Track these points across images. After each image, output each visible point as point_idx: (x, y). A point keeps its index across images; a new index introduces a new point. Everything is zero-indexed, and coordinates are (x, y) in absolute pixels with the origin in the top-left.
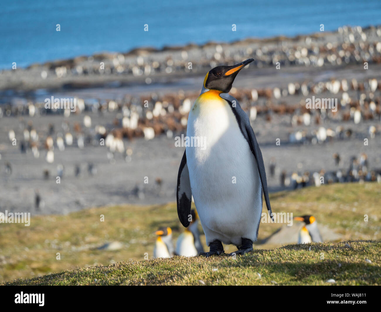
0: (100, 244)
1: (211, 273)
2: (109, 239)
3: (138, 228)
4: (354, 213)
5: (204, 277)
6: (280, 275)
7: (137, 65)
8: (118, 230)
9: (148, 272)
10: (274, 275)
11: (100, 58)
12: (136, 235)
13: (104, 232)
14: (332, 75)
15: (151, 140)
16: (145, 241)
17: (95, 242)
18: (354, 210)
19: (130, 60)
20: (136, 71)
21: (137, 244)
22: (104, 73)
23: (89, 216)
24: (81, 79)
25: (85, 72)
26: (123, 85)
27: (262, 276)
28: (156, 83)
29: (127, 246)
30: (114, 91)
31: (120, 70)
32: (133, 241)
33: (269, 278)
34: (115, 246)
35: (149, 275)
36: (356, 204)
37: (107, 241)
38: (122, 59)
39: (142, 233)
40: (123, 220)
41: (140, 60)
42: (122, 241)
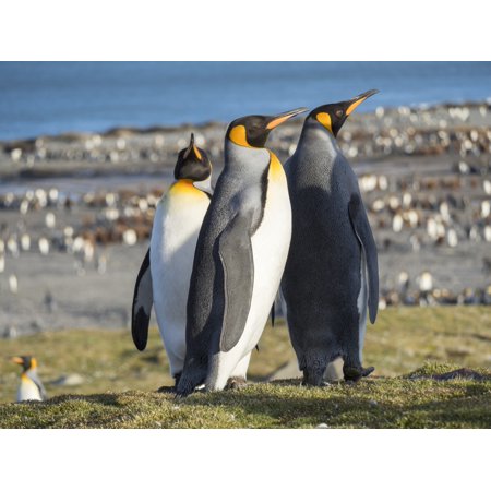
0: (55, 377)
1: (171, 412)
2: (66, 371)
3: (104, 357)
4: (382, 345)
5: (161, 417)
6: (259, 417)
7: (116, 149)
8: (79, 360)
9: (92, 409)
10: (251, 416)
11: (70, 139)
12: (102, 367)
13: (61, 362)
14: (367, 168)
15: (131, 247)
16: (112, 374)
17: (49, 375)
18: (384, 341)
19: (109, 143)
20: (115, 157)
21: (103, 378)
22: (74, 158)
23: (43, 340)
24: (44, 165)
25: (50, 156)
26: (98, 174)
27: (236, 417)
28: (141, 173)
29: (90, 380)
30: (85, 182)
31: (95, 155)
32: (98, 374)
33: (245, 421)
34: (74, 379)
35: (91, 413)
36: (386, 333)
37: (64, 374)
38: (98, 141)
39: (110, 364)
40: (86, 347)
41: (121, 143)
42: (83, 373)
